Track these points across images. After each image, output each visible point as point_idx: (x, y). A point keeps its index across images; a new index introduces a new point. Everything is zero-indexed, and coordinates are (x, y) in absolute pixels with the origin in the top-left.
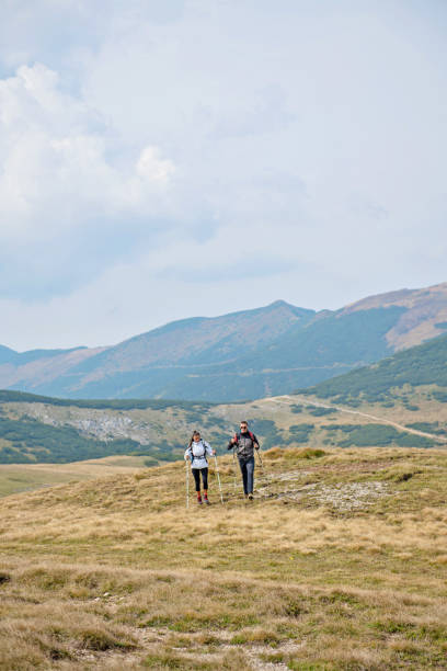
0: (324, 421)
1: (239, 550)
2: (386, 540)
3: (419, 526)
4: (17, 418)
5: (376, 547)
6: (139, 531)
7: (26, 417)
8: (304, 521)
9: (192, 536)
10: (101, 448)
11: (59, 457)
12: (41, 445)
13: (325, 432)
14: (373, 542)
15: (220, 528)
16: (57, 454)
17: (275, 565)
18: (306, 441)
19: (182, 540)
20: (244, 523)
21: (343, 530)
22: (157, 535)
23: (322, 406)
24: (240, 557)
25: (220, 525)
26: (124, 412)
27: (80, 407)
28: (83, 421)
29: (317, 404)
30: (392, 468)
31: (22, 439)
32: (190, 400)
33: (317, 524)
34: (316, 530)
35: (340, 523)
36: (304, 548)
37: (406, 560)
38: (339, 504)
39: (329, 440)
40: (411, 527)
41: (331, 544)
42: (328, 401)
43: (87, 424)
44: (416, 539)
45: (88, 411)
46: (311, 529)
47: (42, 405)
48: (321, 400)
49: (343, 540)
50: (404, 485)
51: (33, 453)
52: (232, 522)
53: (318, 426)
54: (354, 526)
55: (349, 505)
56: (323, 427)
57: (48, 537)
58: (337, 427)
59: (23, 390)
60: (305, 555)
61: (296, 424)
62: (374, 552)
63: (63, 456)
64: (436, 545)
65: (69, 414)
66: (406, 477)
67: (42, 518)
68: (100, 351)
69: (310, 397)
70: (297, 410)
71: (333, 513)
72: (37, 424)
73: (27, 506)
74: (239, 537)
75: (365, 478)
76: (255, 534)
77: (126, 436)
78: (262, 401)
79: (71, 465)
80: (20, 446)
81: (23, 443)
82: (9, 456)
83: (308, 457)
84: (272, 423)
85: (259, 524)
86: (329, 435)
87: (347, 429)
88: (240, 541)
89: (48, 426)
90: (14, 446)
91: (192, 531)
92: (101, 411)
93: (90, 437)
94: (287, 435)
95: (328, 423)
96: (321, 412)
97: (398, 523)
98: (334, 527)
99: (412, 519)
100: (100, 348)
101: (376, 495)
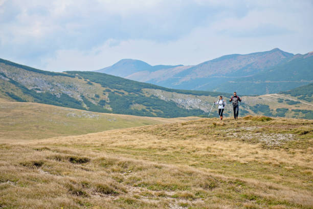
0: (293, 107)
1: (212, 159)
2: (283, 160)
3: (303, 155)
4: (149, 96)
5: (277, 163)
6: (172, 147)
7: (153, 96)
8: (248, 149)
9: (194, 151)
10: (186, 112)
11: (166, 115)
12: (159, 109)
13: (293, 112)
14: (277, 161)
15: (208, 149)
16: (166, 114)
17: (225, 167)
18: (284, 116)
19: (189, 153)
20: (220, 147)
21: (266, 154)
22: (179, 150)
23: (293, 100)
24: (210, 162)
25: (208, 148)
26: (198, 96)
27: (178, 93)
28: (179, 99)
29: (291, 99)
30: (299, 128)
31: (151, 106)
32: (229, 93)
33: (254, 151)
34: (253, 153)
35: (265, 151)
36: (242, 161)
37: (290, 170)
38: (269, 142)
39: (295, 117)
40: (299, 156)
41: (256, 160)
42: (296, 98)
43: (180, 101)
44: (298, 161)
45: (181, 95)
46: (250, 153)
47: (160, 90)
48: (293, 97)
49: (263, 159)
50: (303, 136)
51: (155, 112)
52: (215, 146)
53: (290, 110)
54: (271, 153)
55: (273, 143)
56: (293, 110)
57: (130, 147)
58: (300, 111)
59: (153, 83)
60: (242, 164)
61: (280, 108)
62: (276, 165)
63: (168, 115)
64: (308, 165)
65: (173, 96)
66: (306, 133)
67: (133, 138)
68: (189, 68)
69: (288, 95)
70: (281, 101)
71: (264, 147)
72: (157, 99)
73: (130, 133)
74: (215, 153)
75: (285, 132)
76: (223, 153)
77: (198, 107)
78: (263, 96)
79: (171, 119)
80: (149, 109)
81: (151, 108)
82: (144, 113)
83: (263, 121)
84: (268, 106)
85: (226, 149)
86: (295, 114)
87: (304, 112)
88: (215, 156)
89: (162, 100)
90: (147, 108)
91: (194, 149)
92: (188, 95)
93: (181, 107)
94: (275, 113)
95: (295, 109)
96: (292, 103)
97: (293, 153)
98: (261, 153)
99: (300, 152)
100: (189, 66)
101: (288, 140)
